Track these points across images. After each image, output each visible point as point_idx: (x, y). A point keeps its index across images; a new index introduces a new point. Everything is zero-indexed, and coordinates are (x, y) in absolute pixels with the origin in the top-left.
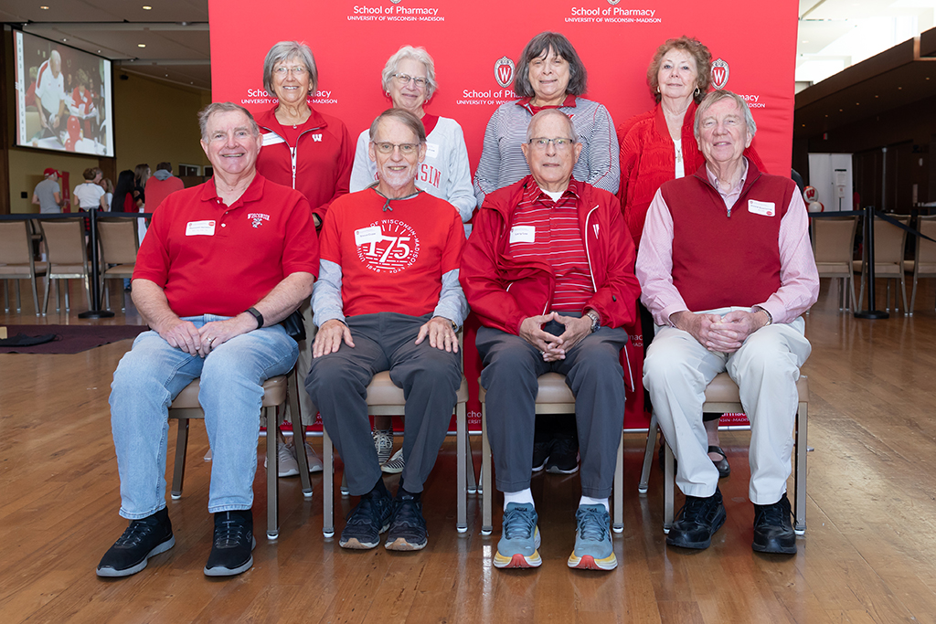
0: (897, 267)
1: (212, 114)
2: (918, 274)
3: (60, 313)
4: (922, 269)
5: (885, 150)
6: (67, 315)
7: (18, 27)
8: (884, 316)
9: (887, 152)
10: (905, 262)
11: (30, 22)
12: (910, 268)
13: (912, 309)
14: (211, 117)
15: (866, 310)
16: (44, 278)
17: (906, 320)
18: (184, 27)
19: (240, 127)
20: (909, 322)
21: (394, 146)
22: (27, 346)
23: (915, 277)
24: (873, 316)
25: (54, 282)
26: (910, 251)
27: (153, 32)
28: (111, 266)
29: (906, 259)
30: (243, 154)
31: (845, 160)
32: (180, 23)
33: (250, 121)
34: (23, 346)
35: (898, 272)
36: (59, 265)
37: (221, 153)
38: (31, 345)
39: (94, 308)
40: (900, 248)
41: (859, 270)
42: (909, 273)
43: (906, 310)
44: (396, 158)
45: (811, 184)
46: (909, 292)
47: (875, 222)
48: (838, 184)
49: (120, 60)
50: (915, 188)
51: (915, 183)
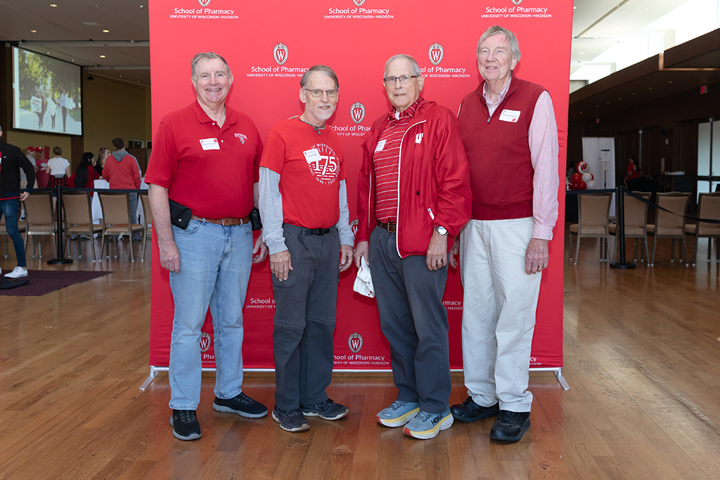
0: (642, 230)
1: (200, 60)
2: (657, 235)
3: (35, 259)
4: (660, 231)
5: (641, 132)
6: (40, 260)
7: (16, 44)
8: (631, 266)
9: (642, 134)
10: (648, 226)
11: (23, 41)
12: (652, 230)
13: (653, 261)
14: (199, 62)
15: (619, 261)
16: (23, 234)
17: (648, 270)
18: (132, 44)
19: (219, 70)
20: (650, 273)
21: (322, 92)
22: (8, 289)
23: (655, 237)
24: (623, 267)
25: (31, 238)
26: (651, 217)
27: (110, 47)
28: (72, 225)
29: (648, 223)
30: (220, 89)
31: (609, 143)
32: (130, 41)
33: (225, 66)
34: (5, 289)
35: (643, 234)
36: (33, 225)
37: (205, 88)
38: (10, 288)
39: (58, 256)
40: (644, 217)
41: (614, 232)
42: (651, 234)
43: (649, 262)
44: (325, 100)
45: (584, 160)
46: (651, 247)
47: (625, 197)
48: (603, 161)
49: (88, 66)
50: (663, 161)
51: (663, 157)
